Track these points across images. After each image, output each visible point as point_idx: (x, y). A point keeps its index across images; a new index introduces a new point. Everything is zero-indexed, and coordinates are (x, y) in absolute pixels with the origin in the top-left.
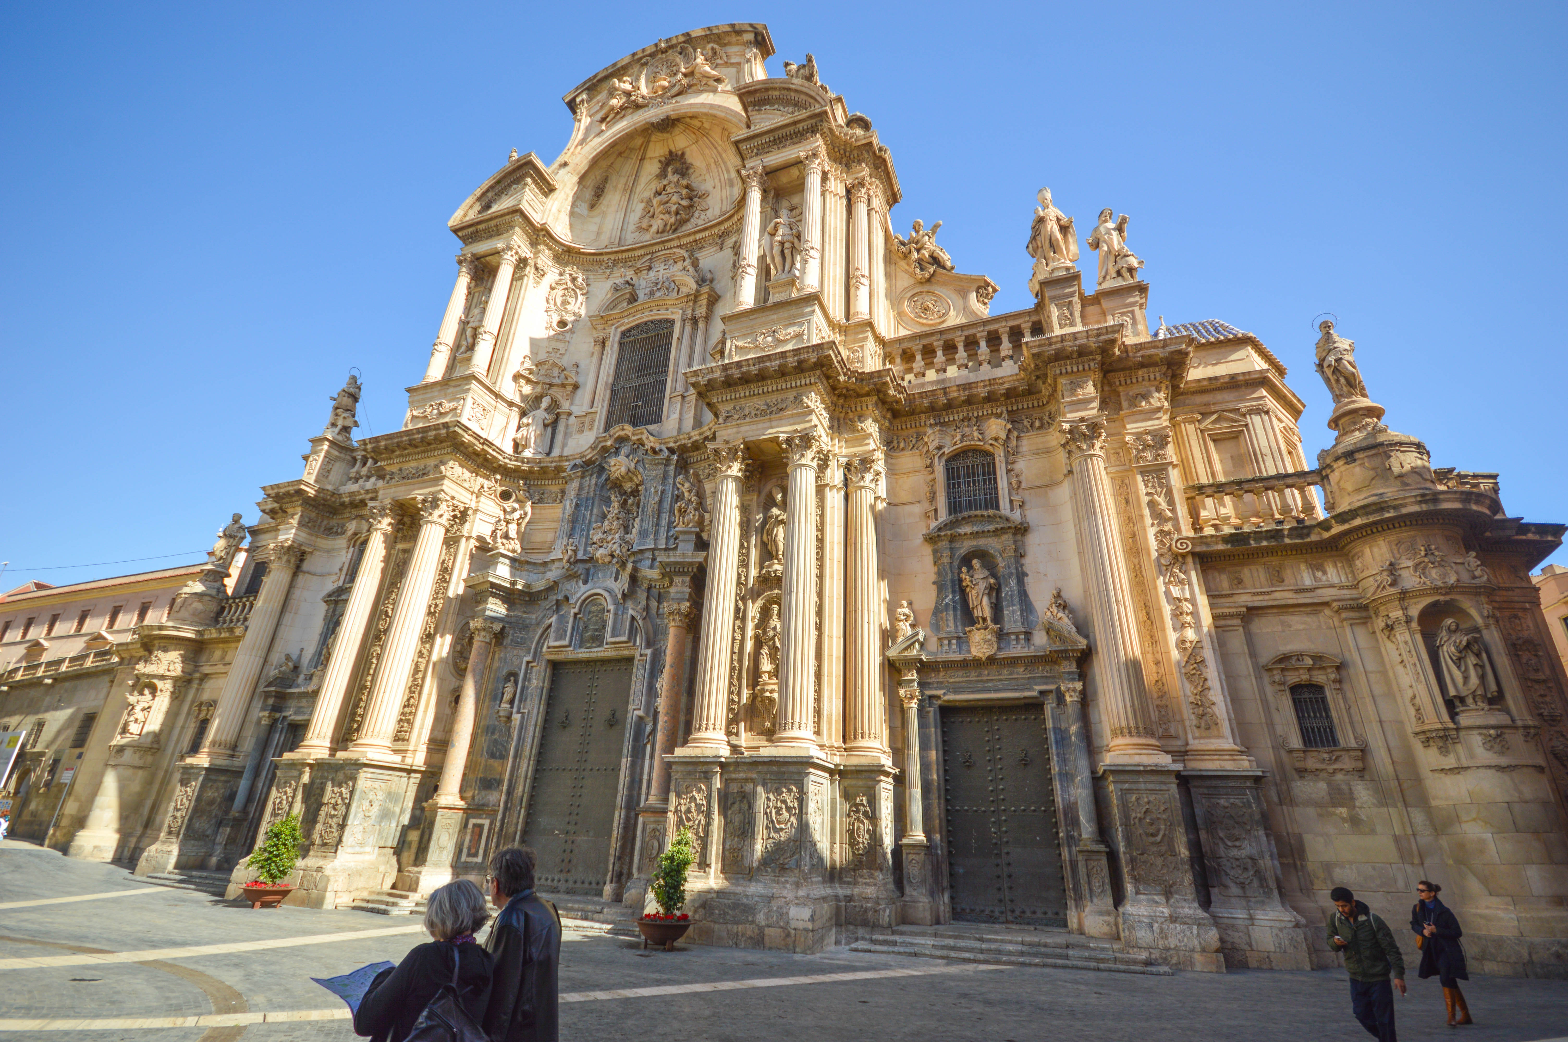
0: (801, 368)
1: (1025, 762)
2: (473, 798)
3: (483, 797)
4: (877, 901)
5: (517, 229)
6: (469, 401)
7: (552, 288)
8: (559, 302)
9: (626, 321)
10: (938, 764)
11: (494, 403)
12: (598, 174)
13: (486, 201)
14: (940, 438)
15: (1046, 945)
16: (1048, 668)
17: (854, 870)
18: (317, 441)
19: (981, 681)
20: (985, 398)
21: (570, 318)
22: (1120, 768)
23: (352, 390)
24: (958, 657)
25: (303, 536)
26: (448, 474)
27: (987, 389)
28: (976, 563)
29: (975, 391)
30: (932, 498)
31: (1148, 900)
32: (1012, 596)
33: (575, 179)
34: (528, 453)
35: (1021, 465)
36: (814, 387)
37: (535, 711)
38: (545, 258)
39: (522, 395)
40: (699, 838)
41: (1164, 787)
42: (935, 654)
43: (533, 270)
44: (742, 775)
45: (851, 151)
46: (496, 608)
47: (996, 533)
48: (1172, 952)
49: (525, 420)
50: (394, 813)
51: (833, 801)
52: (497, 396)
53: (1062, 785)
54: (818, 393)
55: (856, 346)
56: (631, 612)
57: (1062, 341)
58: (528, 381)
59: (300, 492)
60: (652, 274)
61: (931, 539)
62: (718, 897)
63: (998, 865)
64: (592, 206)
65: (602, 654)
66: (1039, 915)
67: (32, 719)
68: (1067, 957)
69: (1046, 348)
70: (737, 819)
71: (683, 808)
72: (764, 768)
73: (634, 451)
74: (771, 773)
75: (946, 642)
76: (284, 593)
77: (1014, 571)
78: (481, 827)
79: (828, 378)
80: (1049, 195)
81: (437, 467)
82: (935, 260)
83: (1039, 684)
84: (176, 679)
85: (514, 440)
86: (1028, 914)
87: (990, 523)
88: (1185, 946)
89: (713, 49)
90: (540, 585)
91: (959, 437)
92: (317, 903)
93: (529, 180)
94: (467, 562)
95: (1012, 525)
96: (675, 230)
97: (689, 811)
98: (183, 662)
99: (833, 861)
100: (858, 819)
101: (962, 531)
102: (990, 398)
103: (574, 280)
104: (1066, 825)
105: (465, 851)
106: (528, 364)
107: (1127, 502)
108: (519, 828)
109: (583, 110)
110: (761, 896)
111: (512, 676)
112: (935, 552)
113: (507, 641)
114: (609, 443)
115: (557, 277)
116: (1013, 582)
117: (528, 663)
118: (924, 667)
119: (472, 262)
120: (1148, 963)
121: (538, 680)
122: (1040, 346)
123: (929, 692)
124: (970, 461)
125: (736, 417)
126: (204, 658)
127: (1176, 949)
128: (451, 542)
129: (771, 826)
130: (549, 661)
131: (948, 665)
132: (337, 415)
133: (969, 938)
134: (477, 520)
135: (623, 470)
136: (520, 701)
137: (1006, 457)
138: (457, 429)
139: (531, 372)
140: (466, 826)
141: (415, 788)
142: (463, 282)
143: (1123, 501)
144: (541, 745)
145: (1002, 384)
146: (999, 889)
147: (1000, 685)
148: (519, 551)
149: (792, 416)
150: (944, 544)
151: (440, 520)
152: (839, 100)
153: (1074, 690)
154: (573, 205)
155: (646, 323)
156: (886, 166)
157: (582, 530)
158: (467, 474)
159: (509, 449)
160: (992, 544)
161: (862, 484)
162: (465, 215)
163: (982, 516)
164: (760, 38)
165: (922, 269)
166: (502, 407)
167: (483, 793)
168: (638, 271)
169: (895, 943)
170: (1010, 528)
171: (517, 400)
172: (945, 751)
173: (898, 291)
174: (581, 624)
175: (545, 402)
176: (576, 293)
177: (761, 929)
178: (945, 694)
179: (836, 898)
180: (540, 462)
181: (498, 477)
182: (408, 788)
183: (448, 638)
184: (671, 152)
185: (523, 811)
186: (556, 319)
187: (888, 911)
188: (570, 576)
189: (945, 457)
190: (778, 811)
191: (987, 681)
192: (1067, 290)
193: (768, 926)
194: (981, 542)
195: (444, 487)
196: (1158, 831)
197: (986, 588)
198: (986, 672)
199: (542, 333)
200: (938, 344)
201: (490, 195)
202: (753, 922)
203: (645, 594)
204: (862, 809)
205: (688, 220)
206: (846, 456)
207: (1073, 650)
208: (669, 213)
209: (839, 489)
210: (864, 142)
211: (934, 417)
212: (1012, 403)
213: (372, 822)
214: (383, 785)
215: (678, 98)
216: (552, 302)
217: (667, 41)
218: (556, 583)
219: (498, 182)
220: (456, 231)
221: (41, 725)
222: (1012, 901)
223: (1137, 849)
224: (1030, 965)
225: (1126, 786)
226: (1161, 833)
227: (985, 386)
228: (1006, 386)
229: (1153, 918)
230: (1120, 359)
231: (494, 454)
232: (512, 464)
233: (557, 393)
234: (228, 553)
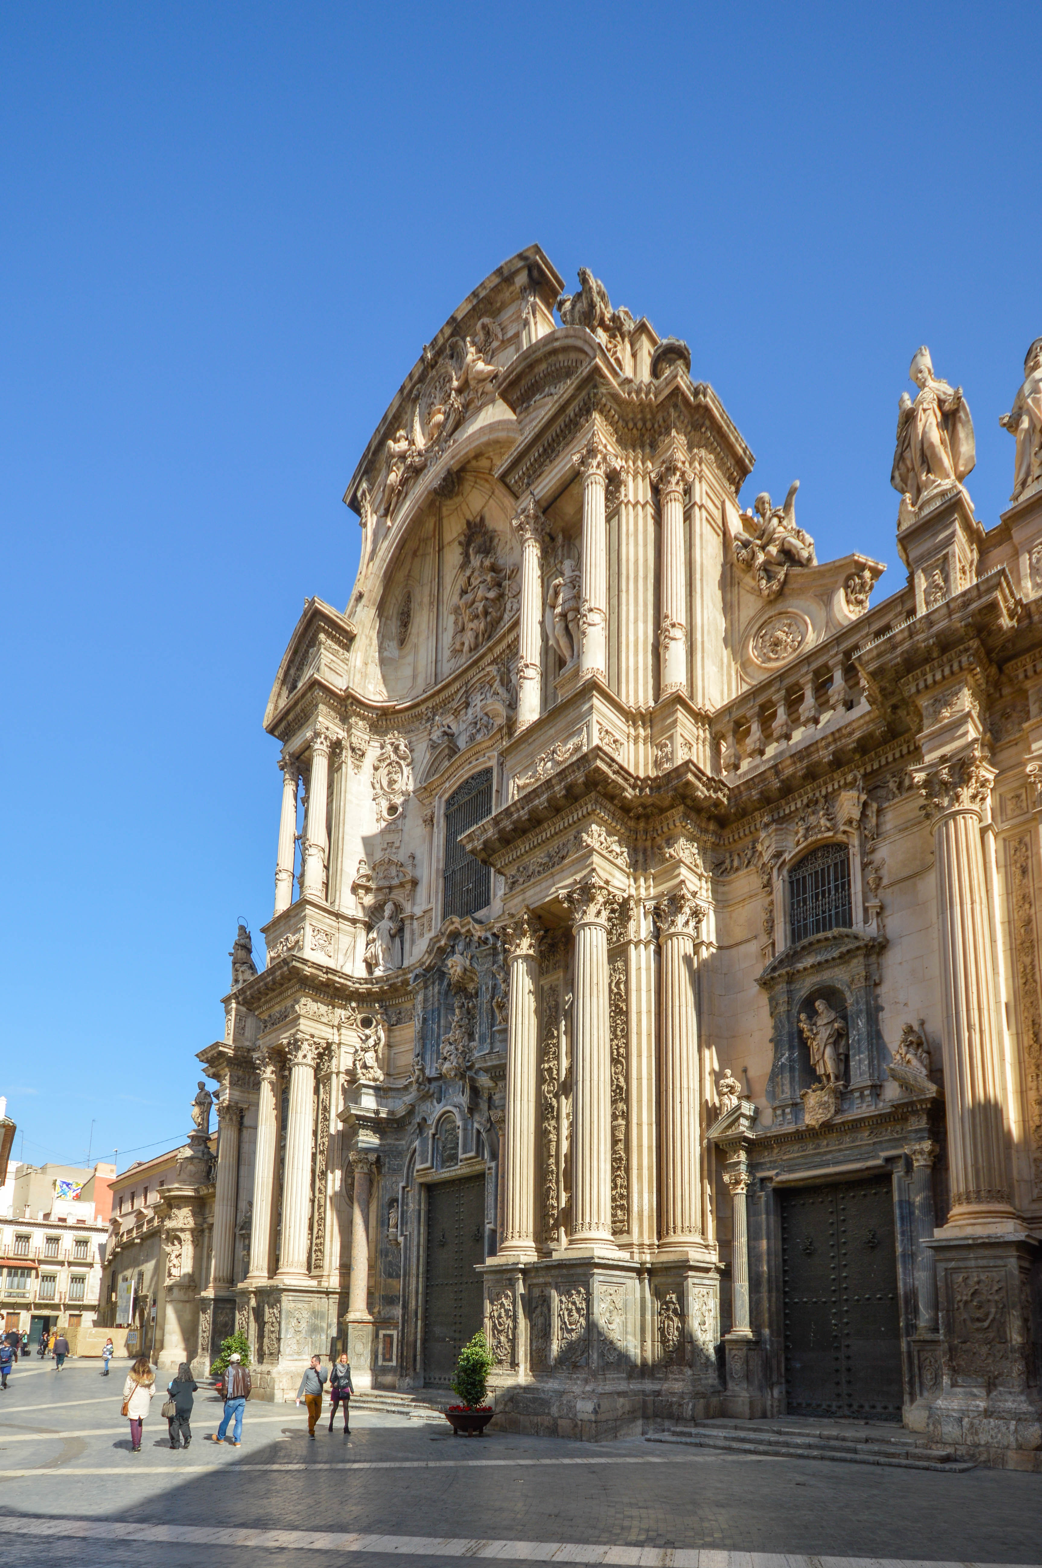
0: (573, 796)
1: (873, 1245)
2: (379, 1312)
3: (388, 1311)
4: (682, 1395)
5: (321, 706)
6: (308, 930)
7: (376, 769)
8: (385, 784)
9: (447, 785)
10: (769, 1254)
11: (335, 924)
12: (398, 593)
13: (289, 680)
14: (777, 842)
15: (844, 1439)
16: (898, 1128)
17: (666, 1367)
18: (226, 1001)
19: (819, 1154)
20: (830, 763)
21: (399, 800)
22: (944, 1243)
23: (242, 942)
24: (790, 1128)
25: (237, 1094)
26: (302, 1012)
27: (832, 748)
28: (820, 1005)
29: (815, 757)
30: (770, 930)
31: (966, 1393)
32: (859, 1041)
33: (372, 612)
34: (378, 972)
35: (883, 852)
36: (594, 817)
37: (416, 1233)
38: (360, 733)
39: (364, 907)
40: (509, 1340)
41: (1000, 1262)
42: (769, 1128)
43: (350, 752)
44: (541, 1280)
45: (654, 417)
46: (368, 1139)
47: (845, 958)
48: (981, 1449)
49: (371, 936)
50: (322, 1327)
51: (643, 1299)
52: (338, 916)
53: (905, 1268)
54: (601, 823)
55: (663, 740)
56: (476, 1125)
57: (911, 636)
58: (368, 890)
59: (221, 1053)
60: (470, 711)
61: (766, 983)
62: (525, 1392)
63: (837, 1359)
64: (402, 642)
65: (459, 1172)
66: (879, 1409)
67: (137, 1270)
68: (855, 1451)
69: (889, 656)
70: (540, 1321)
71: (496, 1314)
72: (554, 1272)
73: (468, 945)
74: (562, 1276)
75: (779, 1112)
76: (236, 1148)
77: (863, 1007)
78: (391, 1336)
79: (611, 798)
80: (926, 361)
81: (293, 1006)
82: (788, 555)
83: (887, 1149)
84: (192, 1231)
85: (365, 961)
86: (867, 1409)
87: (838, 946)
88: (998, 1442)
89: (484, 327)
90: (401, 1110)
91: (801, 832)
92: (269, 1398)
93: (322, 636)
94: (341, 1097)
95: (861, 943)
96: (489, 637)
97: (500, 1317)
98: (193, 1216)
99: (644, 1359)
100: (668, 1317)
101: (800, 966)
102: (838, 762)
103: (396, 749)
104: (907, 1313)
105: (380, 1357)
106: (365, 870)
107: (1024, 871)
108: (419, 1336)
109: (367, 508)
110: (555, 1391)
111: (393, 1202)
112: (771, 999)
113: (385, 1170)
114: (443, 943)
115: (378, 752)
116: (861, 1023)
117: (404, 1188)
118: (752, 1147)
119: (292, 764)
120: (947, 1459)
121: (415, 1203)
122: (879, 655)
123: (760, 1175)
124: (818, 865)
125: (521, 880)
126: (207, 1211)
127: (987, 1445)
128: (321, 1079)
129: (564, 1328)
130: (421, 1184)
131: (782, 1140)
132: (237, 971)
133: (767, 1431)
134: (342, 1053)
135: (459, 970)
136: (402, 1225)
137: (862, 845)
138: (294, 963)
139: (369, 878)
140: (377, 1336)
141: (336, 1307)
142: (289, 790)
143: (1019, 872)
144: (428, 1263)
145: (851, 734)
146: (838, 1383)
147: (839, 1156)
148: (382, 1078)
149: (573, 863)
150: (781, 987)
151: (305, 1061)
152: (642, 328)
153: (921, 1152)
154: (381, 649)
155: (466, 782)
156: (712, 418)
157: (432, 1046)
158: (323, 1009)
159: (361, 972)
160: (839, 976)
161: (672, 930)
162: (276, 708)
163: (827, 939)
164: (535, 273)
165: (769, 579)
166: (346, 926)
167: (387, 1308)
168: (456, 713)
169: (690, 1435)
170: (858, 948)
171: (360, 914)
172: (784, 1240)
173: (742, 627)
174: (440, 1144)
175: (388, 909)
176: (401, 767)
177: (555, 1419)
178: (777, 1175)
179: (643, 1392)
180: (388, 980)
181: (354, 1004)
182: (331, 1307)
183: (338, 1173)
184: (468, 523)
185: (419, 1322)
186: (385, 805)
187: (690, 1405)
188: (425, 1097)
189: (787, 867)
190: (570, 1311)
191: (826, 1153)
192: (942, 536)
193: (560, 1417)
194: (825, 976)
195: (302, 1027)
196: (987, 1315)
197: (830, 1036)
198: (825, 1143)
199: (373, 828)
200: (778, 696)
201: (292, 672)
202: (549, 1414)
203: (486, 1105)
204: (672, 1306)
205: (501, 618)
206: (653, 898)
207: (921, 1101)
208: (477, 617)
209: (647, 944)
210: (667, 392)
211: (772, 811)
212: (871, 760)
213: (303, 1334)
214: (306, 1305)
215: (456, 435)
216: (378, 786)
217: (433, 345)
218: (413, 1106)
219: (295, 653)
220: (271, 731)
221: (141, 1275)
222: (850, 1395)
223: (959, 1337)
224: (807, 1457)
225: (952, 1264)
226: (991, 1317)
227: (828, 745)
228: (857, 735)
229: (964, 1413)
230: (1017, 633)
231: (342, 981)
232: (363, 988)
233: (399, 896)
234: (203, 1119)
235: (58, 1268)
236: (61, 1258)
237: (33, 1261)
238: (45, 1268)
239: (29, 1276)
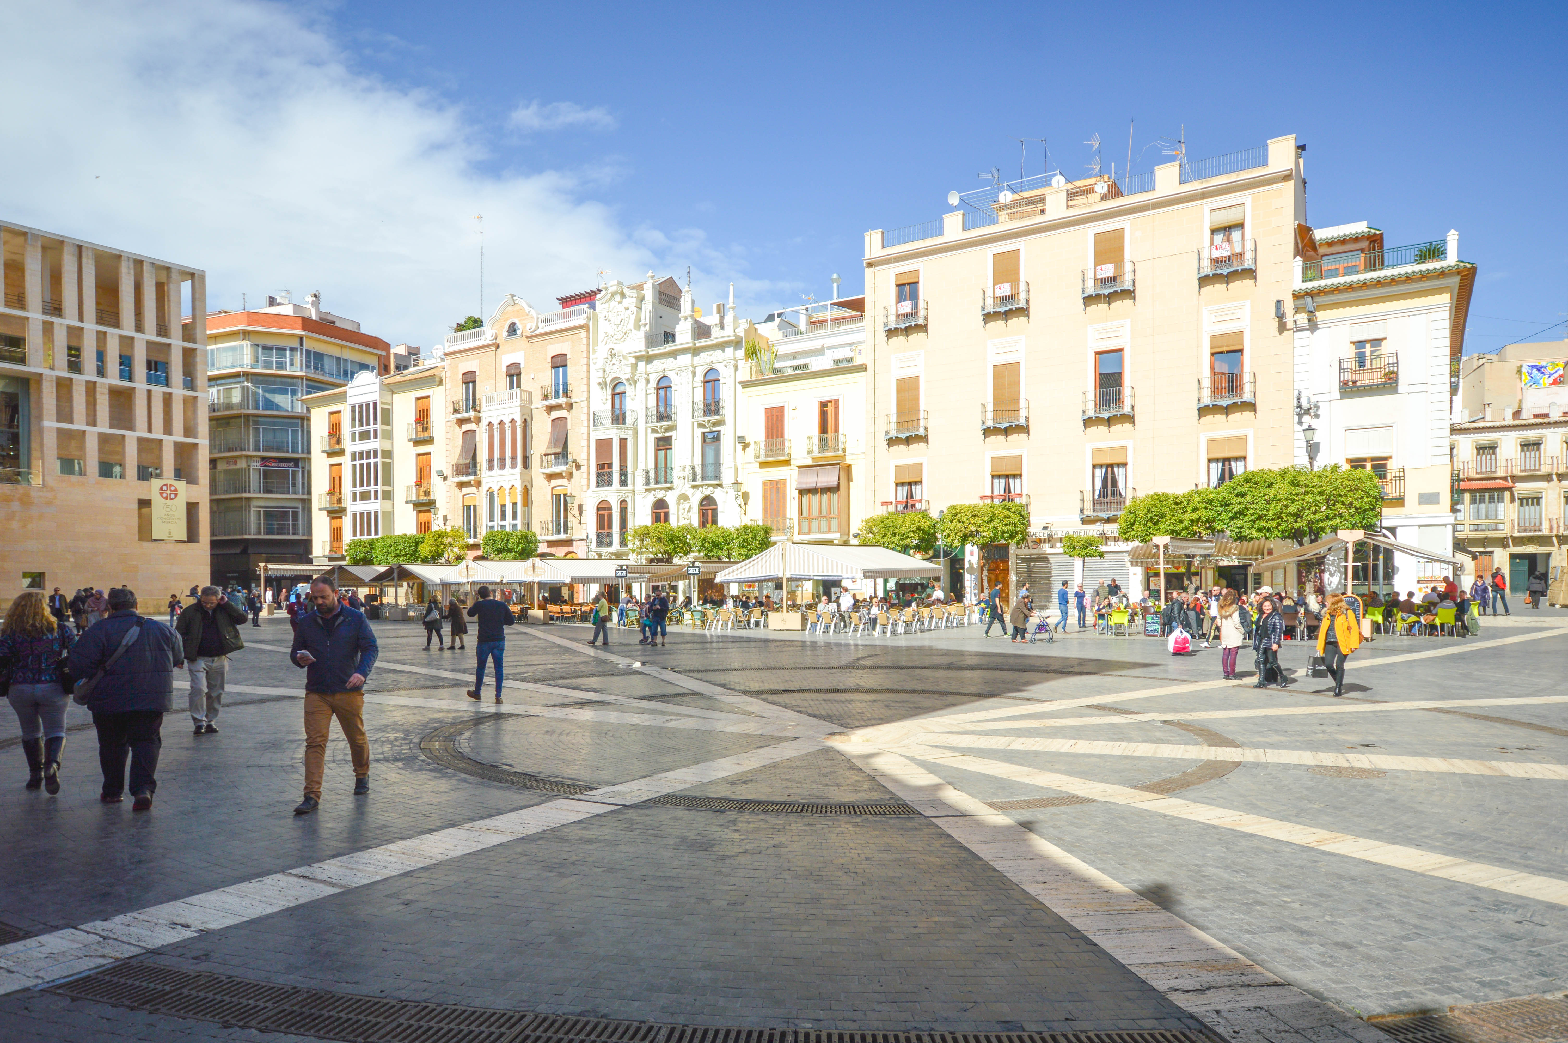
235: (1542, 485)
236: (1545, 470)
237: (1505, 478)
238: (1522, 487)
239: (1501, 500)
